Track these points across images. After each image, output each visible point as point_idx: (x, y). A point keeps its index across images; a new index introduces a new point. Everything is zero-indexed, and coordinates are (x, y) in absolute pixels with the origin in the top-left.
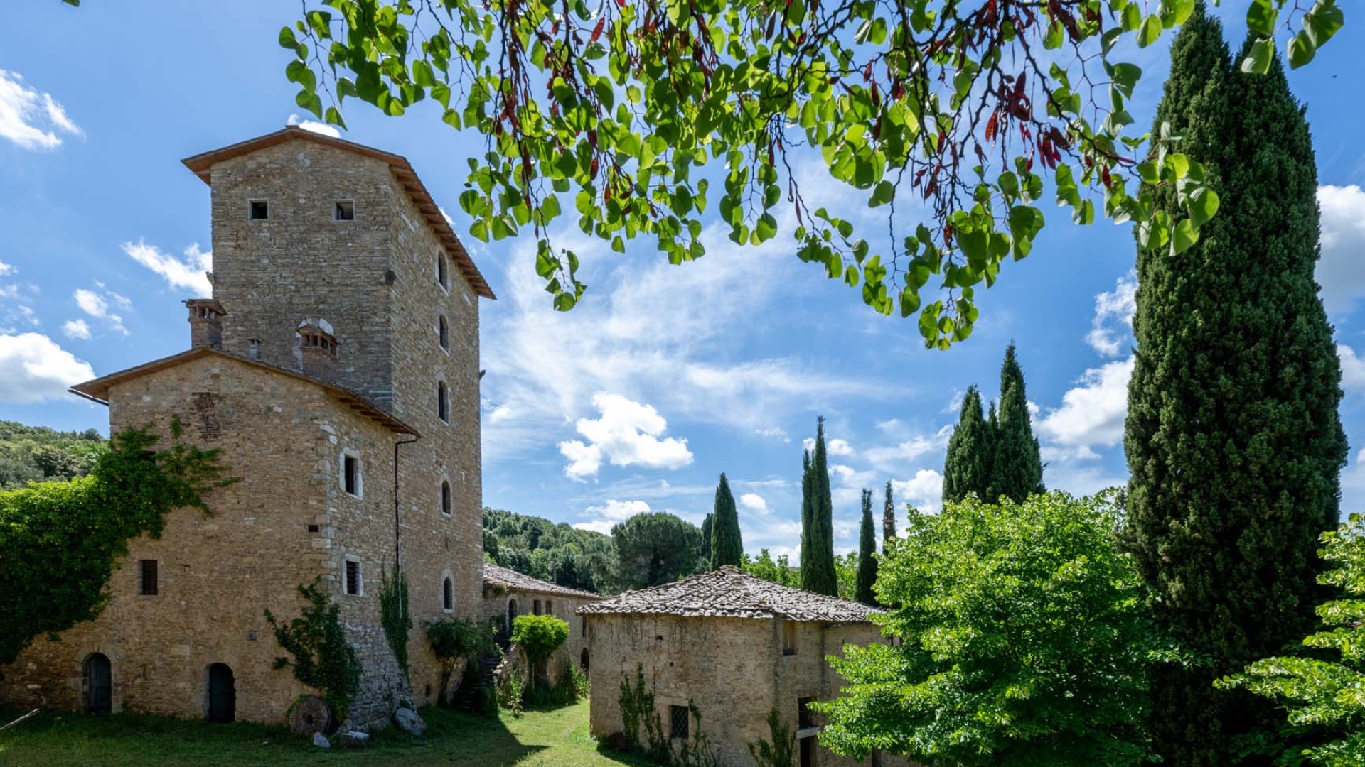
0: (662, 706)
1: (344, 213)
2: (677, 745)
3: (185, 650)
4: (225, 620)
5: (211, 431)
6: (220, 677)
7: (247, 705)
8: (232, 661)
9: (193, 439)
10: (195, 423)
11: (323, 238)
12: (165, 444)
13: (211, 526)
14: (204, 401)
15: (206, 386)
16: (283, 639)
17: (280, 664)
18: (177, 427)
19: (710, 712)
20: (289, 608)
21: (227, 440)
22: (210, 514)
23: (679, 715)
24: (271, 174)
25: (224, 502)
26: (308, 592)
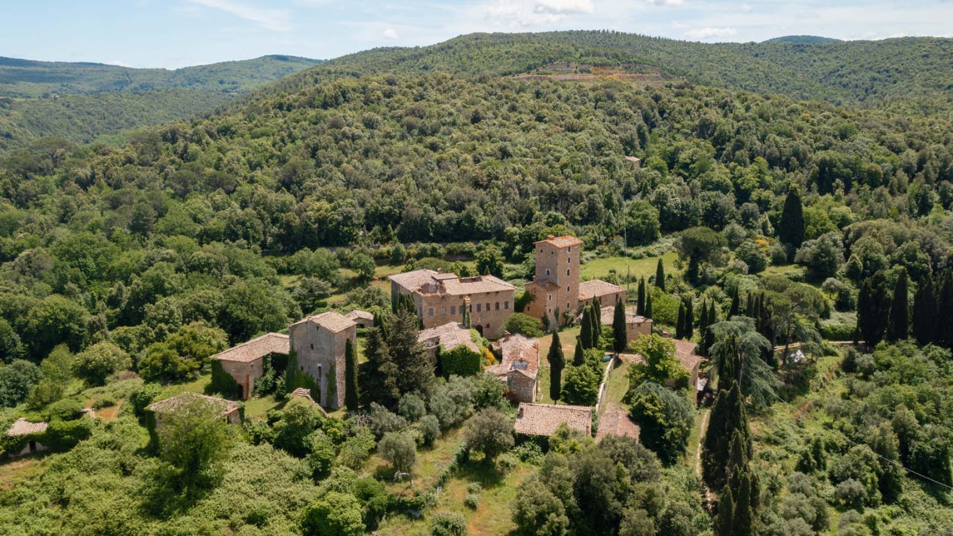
1: (552, 253)
5: (535, 292)
9: (533, 293)
11: (549, 257)
12: (530, 293)
13: (535, 304)
14: (534, 289)
15: (535, 287)
16: (542, 319)
17: (542, 322)
18: (532, 291)
21: (537, 294)
22: (535, 302)
24: (543, 246)
26: (545, 314)
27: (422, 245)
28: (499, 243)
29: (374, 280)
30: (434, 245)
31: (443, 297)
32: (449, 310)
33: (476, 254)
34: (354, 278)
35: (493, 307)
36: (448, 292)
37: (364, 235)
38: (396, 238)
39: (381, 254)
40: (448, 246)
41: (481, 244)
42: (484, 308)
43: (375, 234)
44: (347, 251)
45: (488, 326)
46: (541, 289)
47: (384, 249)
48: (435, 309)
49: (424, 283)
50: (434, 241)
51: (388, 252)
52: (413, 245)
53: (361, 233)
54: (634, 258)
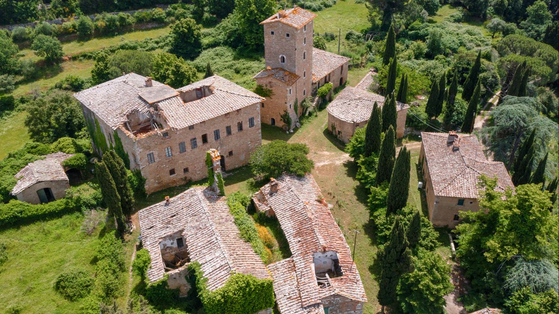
0: (337, 130)
1: (288, 35)
2: (338, 136)
3: (268, 116)
4: (273, 113)
5: (271, 87)
6: (273, 121)
7: (276, 124)
8: (275, 118)
9: (269, 88)
10: (269, 85)
11: (284, 40)
12: (265, 88)
13: (272, 100)
14: (270, 83)
15: (270, 81)
16: (281, 116)
17: (281, 120)
18: (266, 86)
19: (343, 133)
20: (283, 113)
21: (273, 89)
22: (271, 98)
23: (339, 132)
24: (275, 26)
25: (273, 97)
26: (285, 111)
27: (109, 15)
28: (187, 6)
29: (64, 61)
30: (121, 14)
31: (166, 134)
32: (177, 148)
33: (166, 20)
34: (40, 62)
35: (234, 130)
36: (172, 124)
37: (43, 10)
38: (79, 10)
39: (66, 29)
40: (136, 14)
41: (169, 9)
42: (223, 134)
43: (55, 7)
44: (27, 29)
45: (231, 153)
46: (279, 83)
47: (70, 23)
48: (156, 153)
49: (130, 110)
50: (120, 10)
51: (74, 26)
52: (98, 16)
53: (39, 7)
54: (314, 10)
